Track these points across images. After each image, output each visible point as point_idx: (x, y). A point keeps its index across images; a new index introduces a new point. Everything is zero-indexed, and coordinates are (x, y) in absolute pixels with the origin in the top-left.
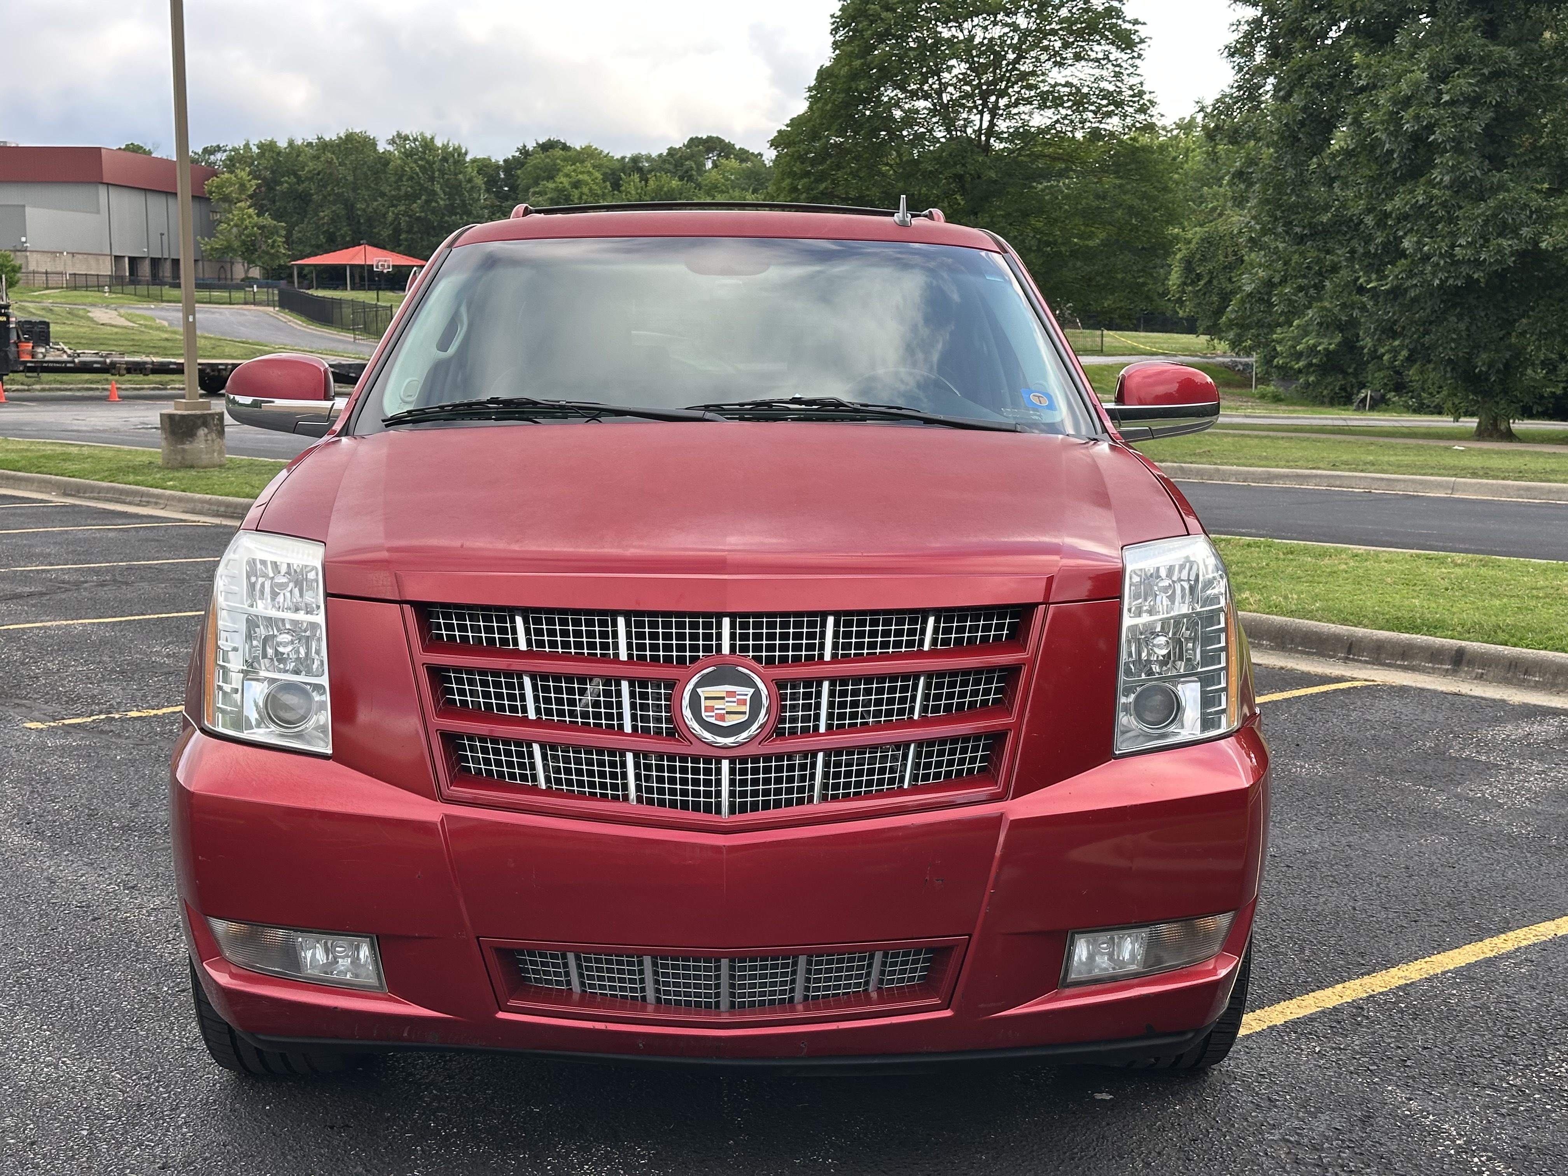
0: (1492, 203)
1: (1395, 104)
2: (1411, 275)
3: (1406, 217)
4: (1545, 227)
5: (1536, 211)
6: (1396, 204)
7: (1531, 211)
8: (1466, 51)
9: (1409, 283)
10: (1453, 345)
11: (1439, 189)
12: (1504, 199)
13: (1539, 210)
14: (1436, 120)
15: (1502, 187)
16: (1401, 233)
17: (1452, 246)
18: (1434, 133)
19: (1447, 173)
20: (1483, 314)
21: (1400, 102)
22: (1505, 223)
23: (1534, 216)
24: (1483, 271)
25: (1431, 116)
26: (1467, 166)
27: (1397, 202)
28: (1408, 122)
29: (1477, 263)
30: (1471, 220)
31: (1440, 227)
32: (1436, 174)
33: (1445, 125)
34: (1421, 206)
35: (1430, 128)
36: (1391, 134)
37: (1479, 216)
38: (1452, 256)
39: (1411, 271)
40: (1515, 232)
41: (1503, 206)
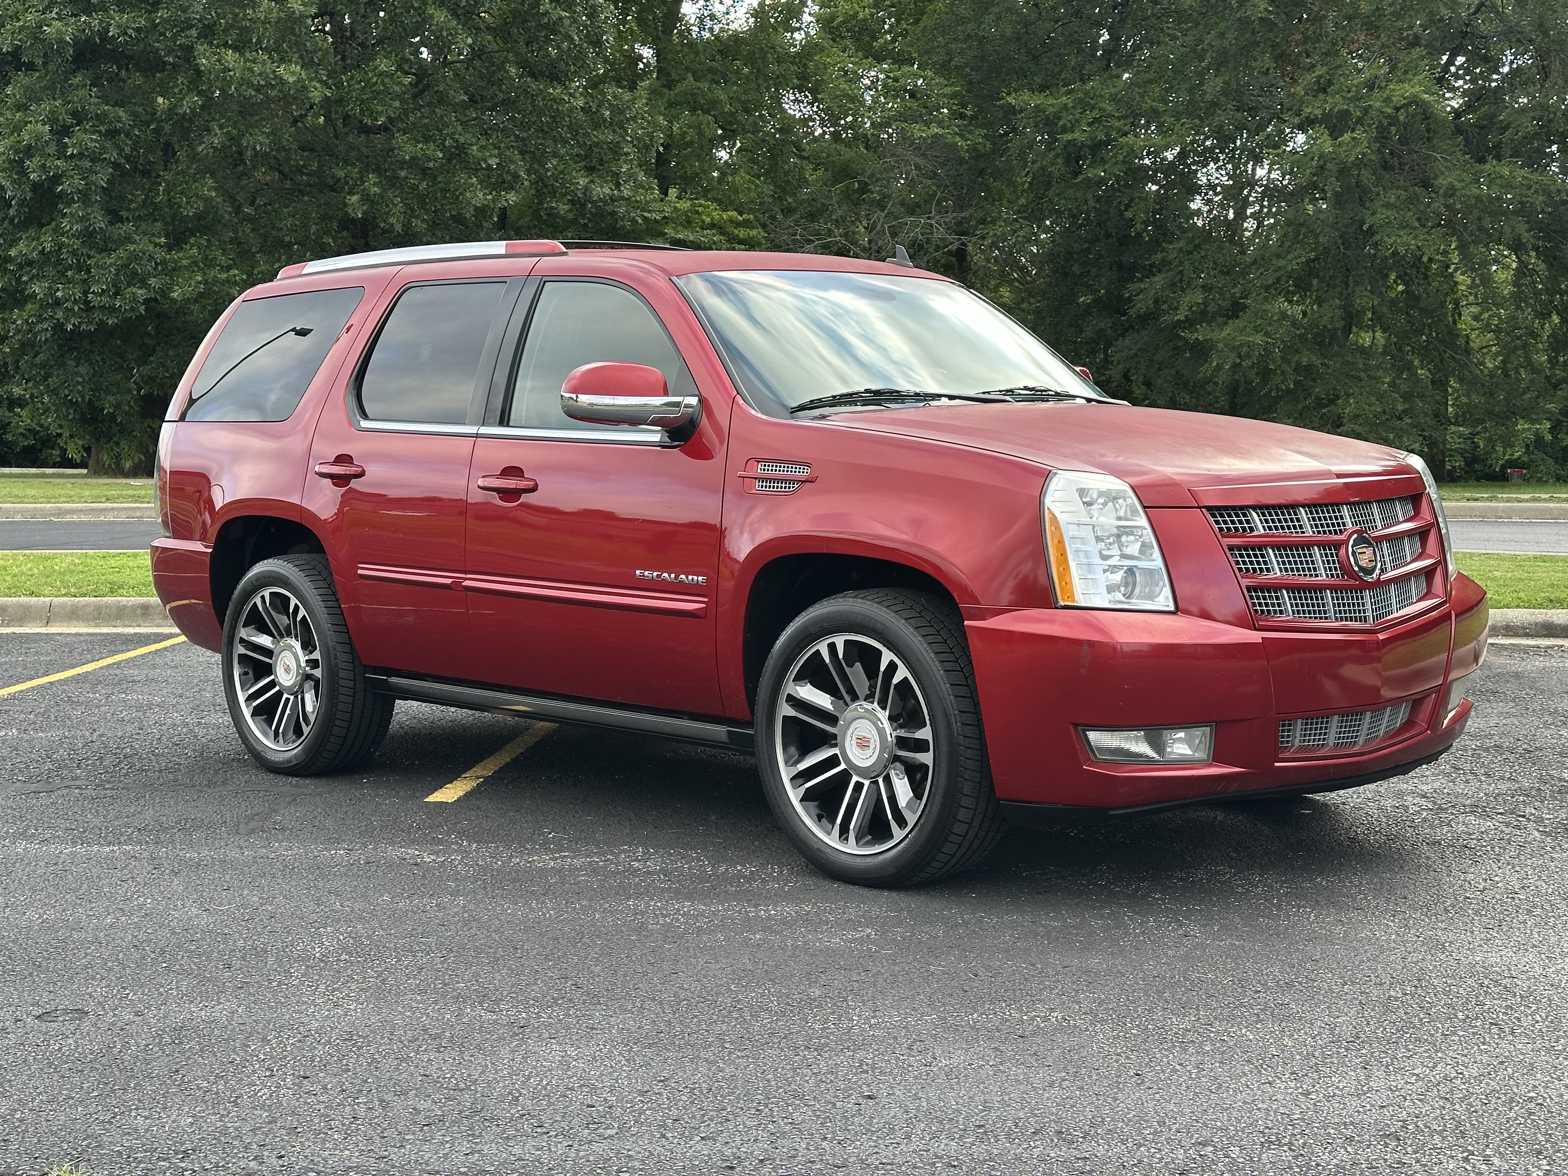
0: (121, 253)
1: (17, 152)
2: (41, 319)
3: (30, 263)
4: (172, 278)
5: (162, 263)
6: (20, 249)
7: (156, 263)
8: (83, 108)
9: (39, 327)
10: (80, 388)
11: (68, 238)
12: (134, 250)
13: (164, 262)
14: (62, 172)
15: (129, 239)
16: (25, 278)
17: (86, 293)
18: (62, 184)
19: (77, 223)
20: (99, 359)
21: (21, 152)
22: (135, 273)
23: (160, 268)
24: (117, 317)
25: (58, 167)
26: (95, 218)
27: (22, 246)
28: (34, 171)
29: (112, 310)
30: (103, 268)
31: (69, 273)
32: (65, 224)
33: (72, 177)
34: (48, 253)
35: (57, 179)
36: (14, 181)
37: (111, 265)
38: (87, 302)
39: (40, 316)
40: (143, 283)
41: (134, 257)
